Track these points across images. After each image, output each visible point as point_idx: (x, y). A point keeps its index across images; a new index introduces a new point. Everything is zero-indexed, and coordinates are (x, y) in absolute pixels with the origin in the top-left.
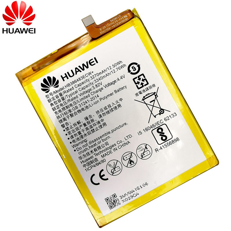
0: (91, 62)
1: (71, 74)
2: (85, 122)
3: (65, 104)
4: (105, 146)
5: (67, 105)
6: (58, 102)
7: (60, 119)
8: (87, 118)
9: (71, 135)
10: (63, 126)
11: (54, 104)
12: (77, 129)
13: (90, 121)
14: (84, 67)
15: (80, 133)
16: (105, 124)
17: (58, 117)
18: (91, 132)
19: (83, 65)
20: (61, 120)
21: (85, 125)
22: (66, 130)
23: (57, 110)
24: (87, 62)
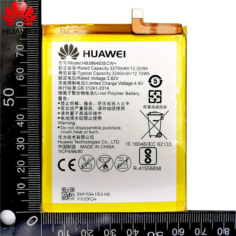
0: (119, 53)
1: (94, 55)
2: (83, 105)
3: (73, 79)
4: (89, 138)
5: (74, 81)
6: (68, 73)
7: (61, 90)
8: (86, 104)
9: (63, 111)
10: (60, 98)
11: (63, 73)
12: (72, 108)
13: (88, 108)
14: (110, 54)
15: (72, 113)
16: (100, 118)
17: (60, 88)
18: (83, 118)
19: (110, 52)
20: (61, 92)
21: (81, 108)
22: (60, 103)
23: (63, 81)
24: (115, 51)
